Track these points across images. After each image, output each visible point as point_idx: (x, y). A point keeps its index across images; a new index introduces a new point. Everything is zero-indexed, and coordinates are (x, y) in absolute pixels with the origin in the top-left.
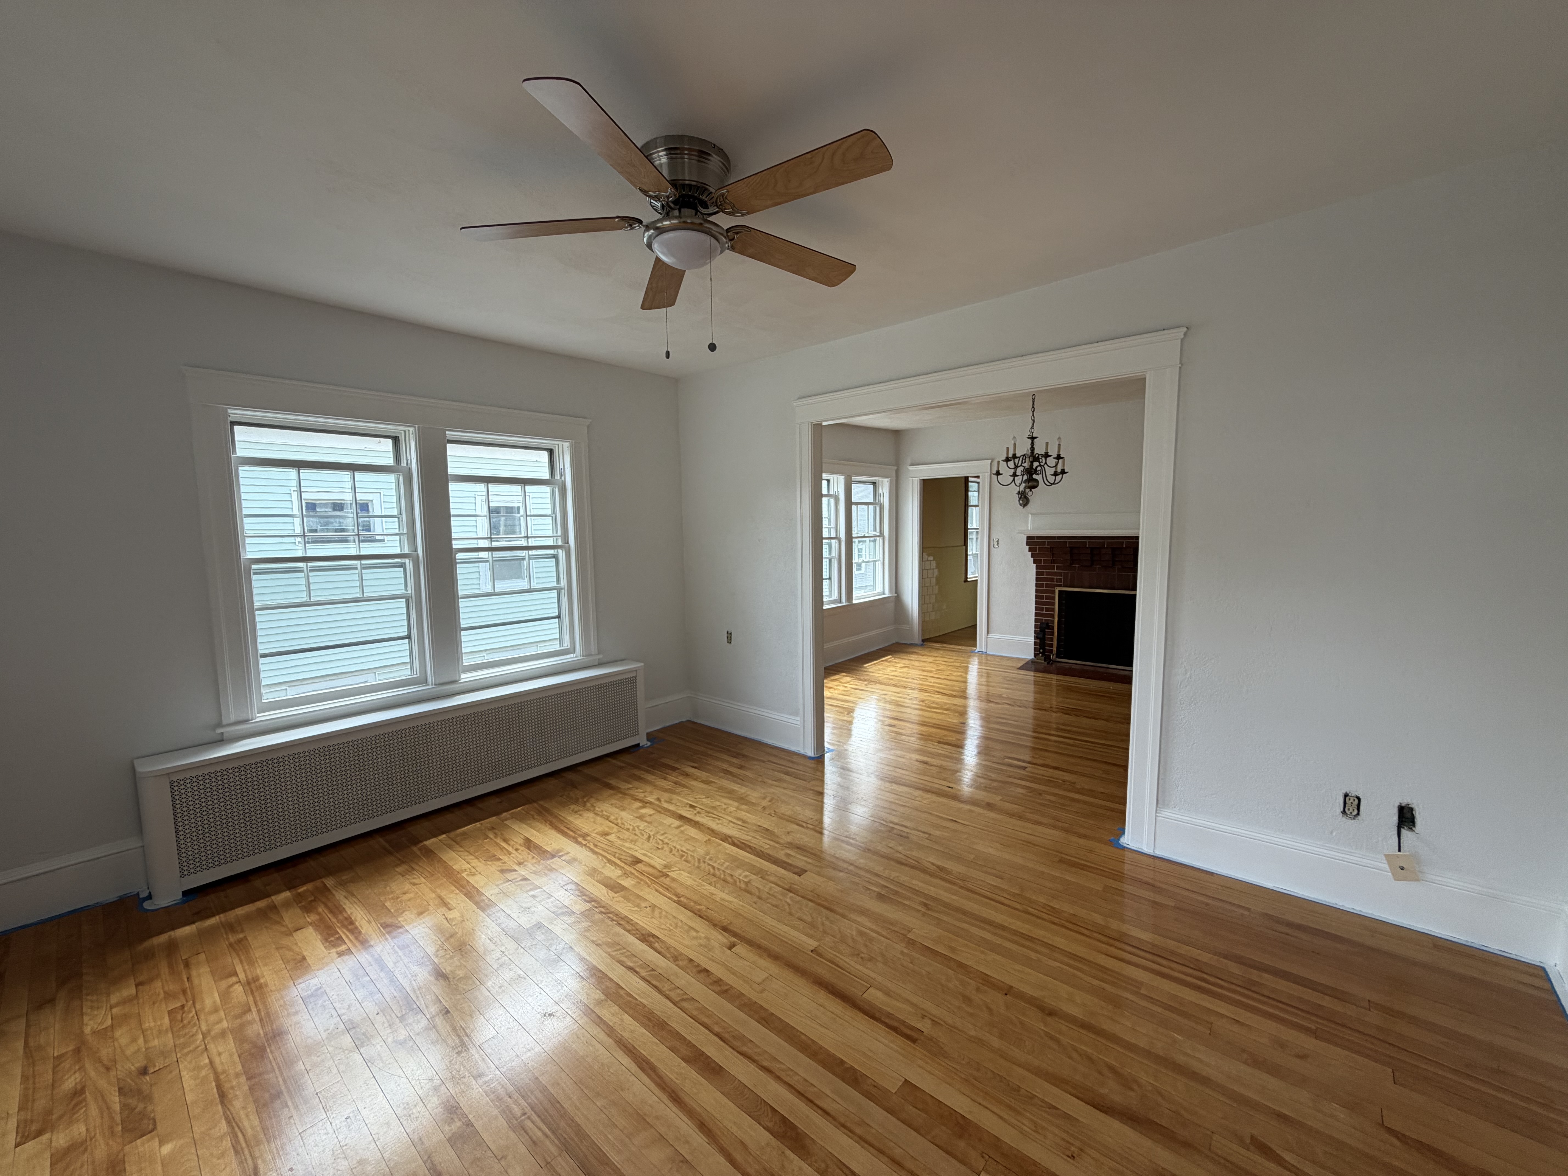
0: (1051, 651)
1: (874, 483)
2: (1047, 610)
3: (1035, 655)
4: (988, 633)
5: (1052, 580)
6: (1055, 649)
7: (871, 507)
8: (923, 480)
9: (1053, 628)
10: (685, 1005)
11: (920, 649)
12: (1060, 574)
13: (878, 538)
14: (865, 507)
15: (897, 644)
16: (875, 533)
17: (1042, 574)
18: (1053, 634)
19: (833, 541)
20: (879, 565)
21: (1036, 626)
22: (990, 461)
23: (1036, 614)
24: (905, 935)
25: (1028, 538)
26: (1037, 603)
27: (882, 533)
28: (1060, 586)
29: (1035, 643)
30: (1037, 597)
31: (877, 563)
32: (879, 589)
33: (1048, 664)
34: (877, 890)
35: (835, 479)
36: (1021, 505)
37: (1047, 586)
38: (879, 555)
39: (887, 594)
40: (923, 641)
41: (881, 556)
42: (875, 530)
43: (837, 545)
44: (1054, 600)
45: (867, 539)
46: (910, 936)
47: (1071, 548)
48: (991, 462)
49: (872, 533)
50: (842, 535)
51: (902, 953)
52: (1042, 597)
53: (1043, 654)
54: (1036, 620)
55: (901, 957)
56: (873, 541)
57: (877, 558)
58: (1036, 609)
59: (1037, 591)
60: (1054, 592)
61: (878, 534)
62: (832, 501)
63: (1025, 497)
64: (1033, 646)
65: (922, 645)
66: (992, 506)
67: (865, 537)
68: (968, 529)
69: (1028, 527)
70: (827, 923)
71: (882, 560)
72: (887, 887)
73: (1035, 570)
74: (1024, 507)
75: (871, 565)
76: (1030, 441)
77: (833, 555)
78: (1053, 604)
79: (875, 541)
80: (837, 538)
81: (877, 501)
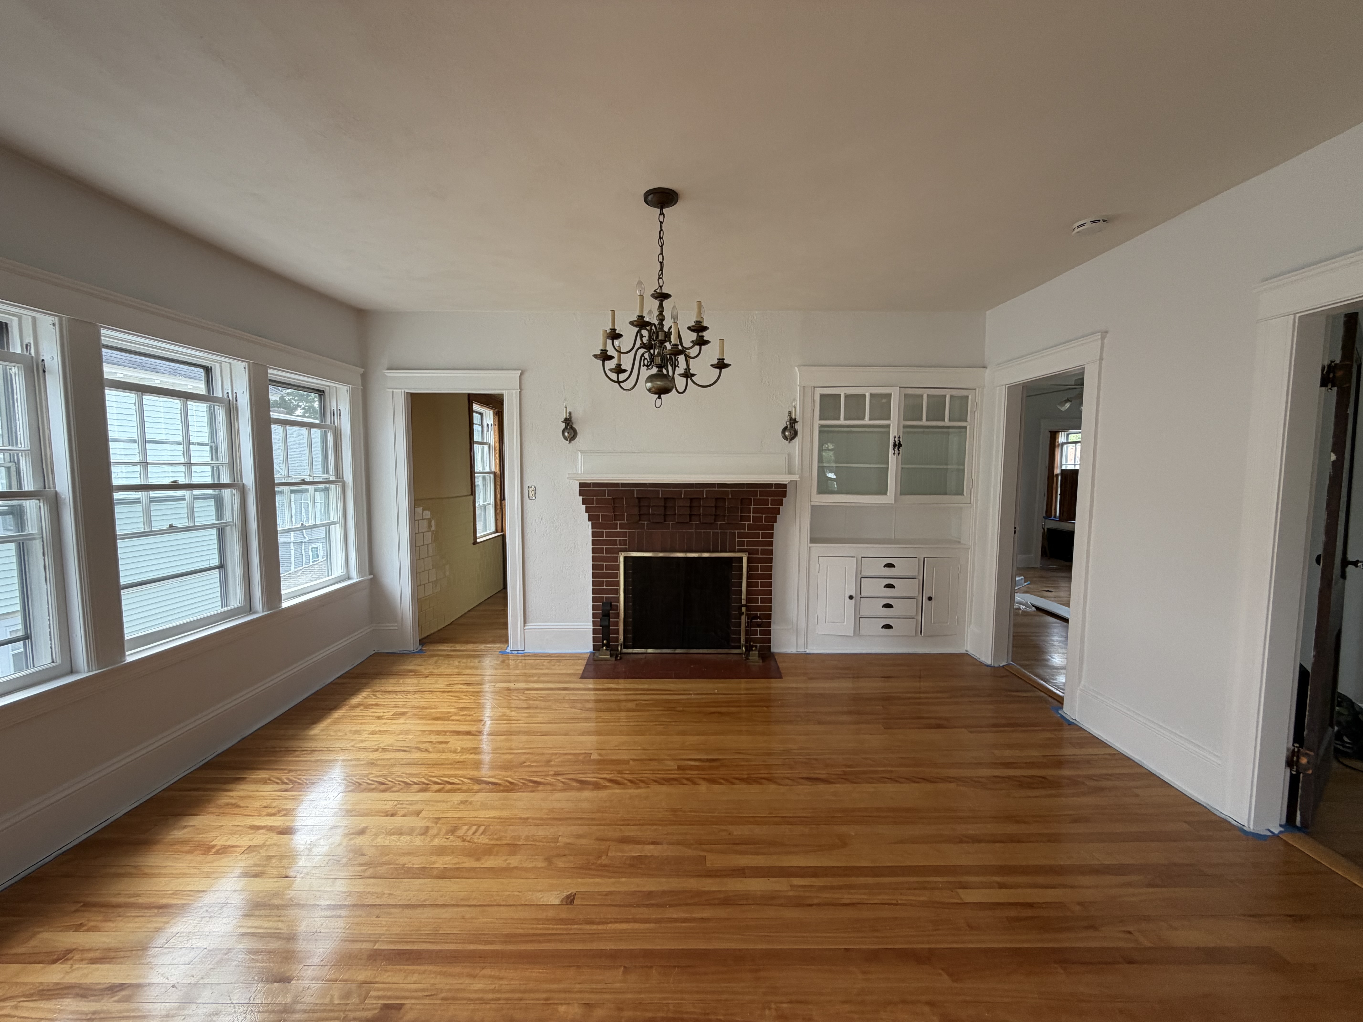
0: (617, 640)
1: (320, 393)
2: (609, 584)
3: (595, 648)
4: (525, 622)
5: (614, 543)
6: (621, 637)
7: (316, 433)
8: (412, 394)
9: (617, 608)
11: (418, 661)
12: (624, 534)
13: (333, 486)
14: (304, 431)
15: (377, 654)
16: (325, 476)
17: (601, 535)
18: (618, 616)
19: (226, 493)
20: (337, 532)
21: (594, 608)
22: (520, 371)
23: (594, 592)
25: (581, 485)
26: (594, 575)
27: (339, 479)
28: (625, 550)
29: (594, 632)
30: (594, 567)
31: (332, 527)
32: (338, 570)
33: (616, 659)
35: (226, 368)
36: (566, 438)
37: (608, 551)
38: (335, 514)
39: (355, 579)
40: (422, 642)
41: (341, 514)
42: (326, 471)
43: (237, 500)
44: (619, 569)
45: (311, 488)
47: (639, 499)
48: (521, 374)
49: (319, 475)
50: (249, 478)
52: (601, 567)
53: (608, 646)
54: (594, 600)
56: (322, 490)
57: (333, 518)
58: (594, 583)
59: (594, 559)
60: (617, 559)
61: (333, 478)
62: (220, 413)
63: (572, 428)
64: (591, 636)
65: (421, 651)
66: (524, 439)
67: (303, 483)
68: (475, 473)
69: (576, 469)
71: (342, 521)
73: (590, 530)
74: (570, 442)
75: (321, 532)
76: (657, 303)
77: (228, 518)
78: (617, 575)
79: (327, 490)
80: (236, 485)
81: (328, 422)
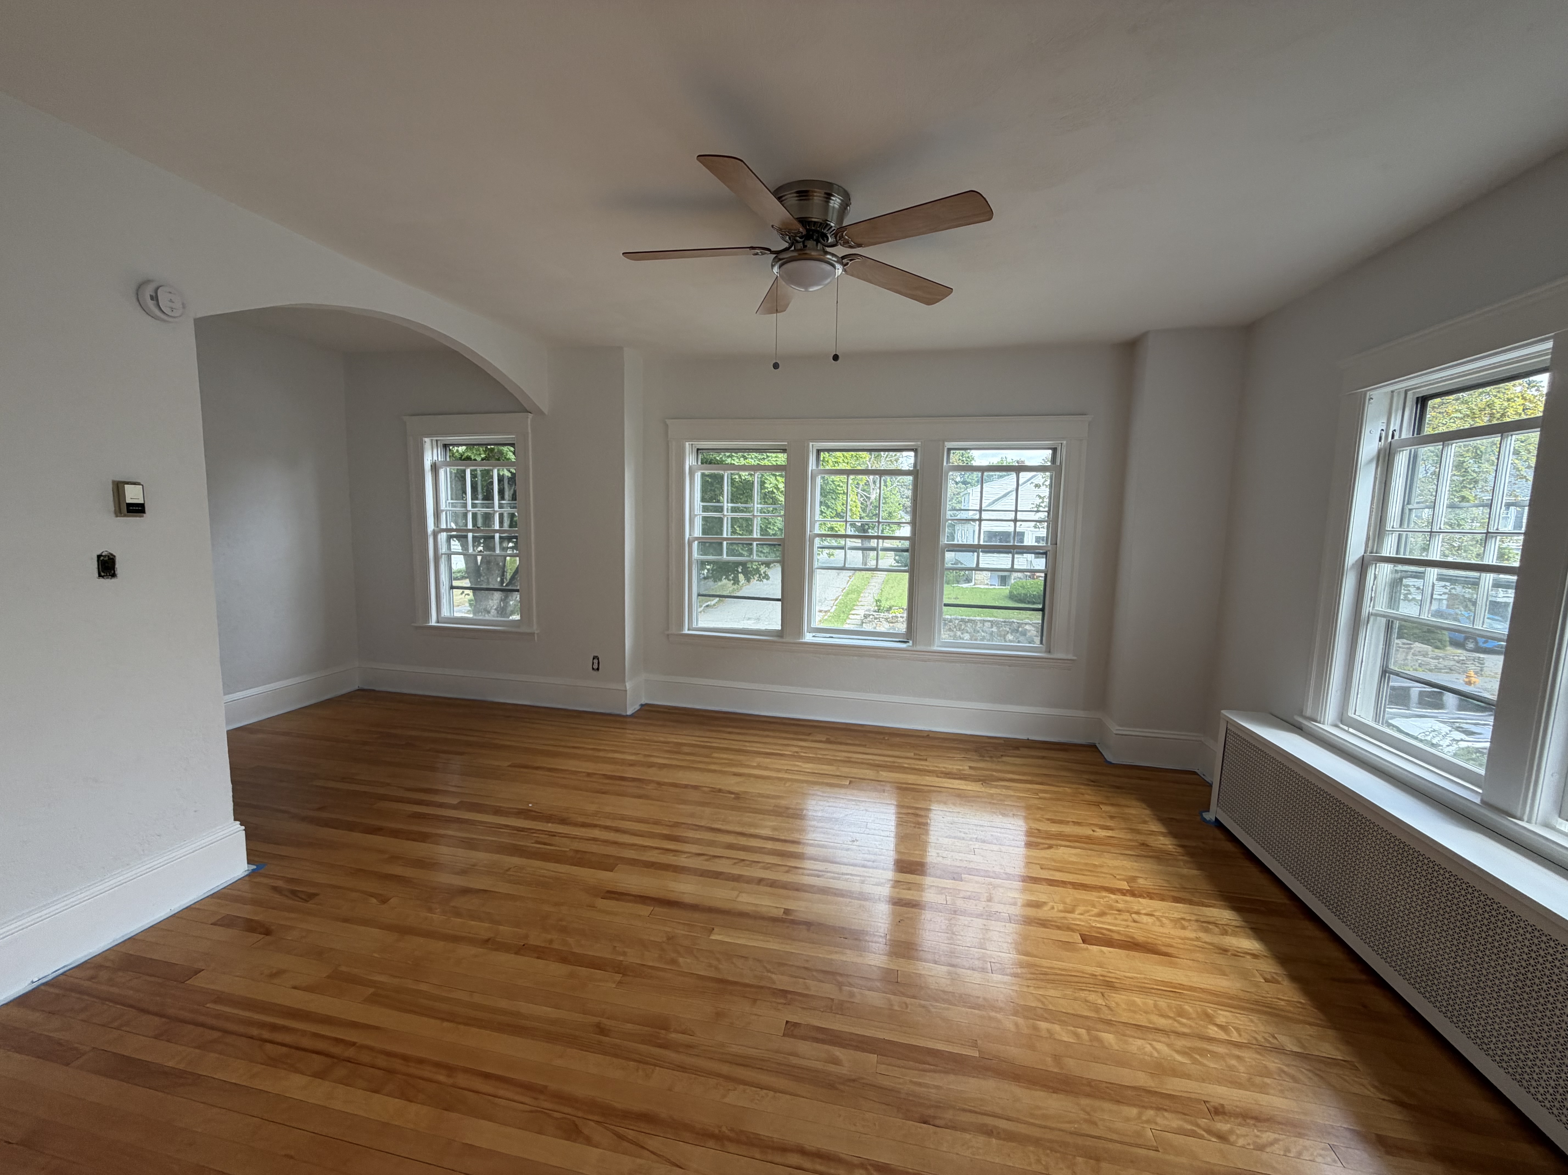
10: (787, 868)
24: (624, 975)
34: (673, 1035)
46: (618, 977)
51: (624, 954)
55: (626, 950)
70: (715, 963)
72: (661, 1046)
